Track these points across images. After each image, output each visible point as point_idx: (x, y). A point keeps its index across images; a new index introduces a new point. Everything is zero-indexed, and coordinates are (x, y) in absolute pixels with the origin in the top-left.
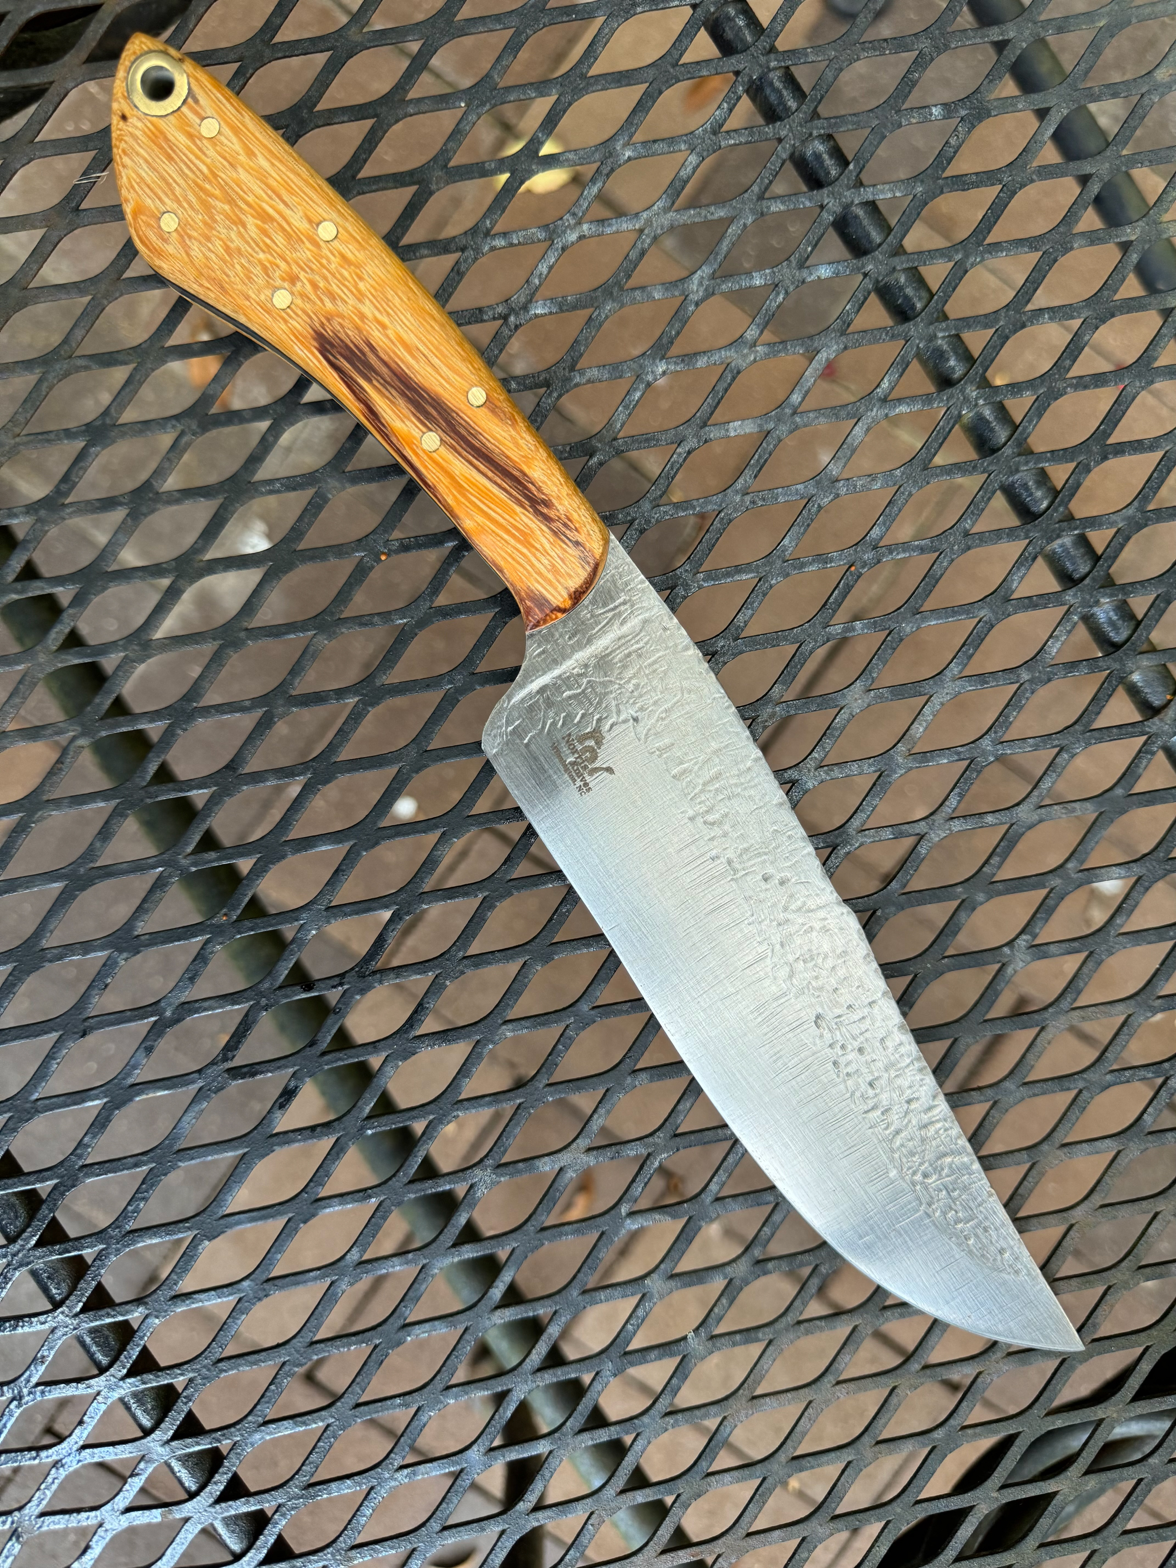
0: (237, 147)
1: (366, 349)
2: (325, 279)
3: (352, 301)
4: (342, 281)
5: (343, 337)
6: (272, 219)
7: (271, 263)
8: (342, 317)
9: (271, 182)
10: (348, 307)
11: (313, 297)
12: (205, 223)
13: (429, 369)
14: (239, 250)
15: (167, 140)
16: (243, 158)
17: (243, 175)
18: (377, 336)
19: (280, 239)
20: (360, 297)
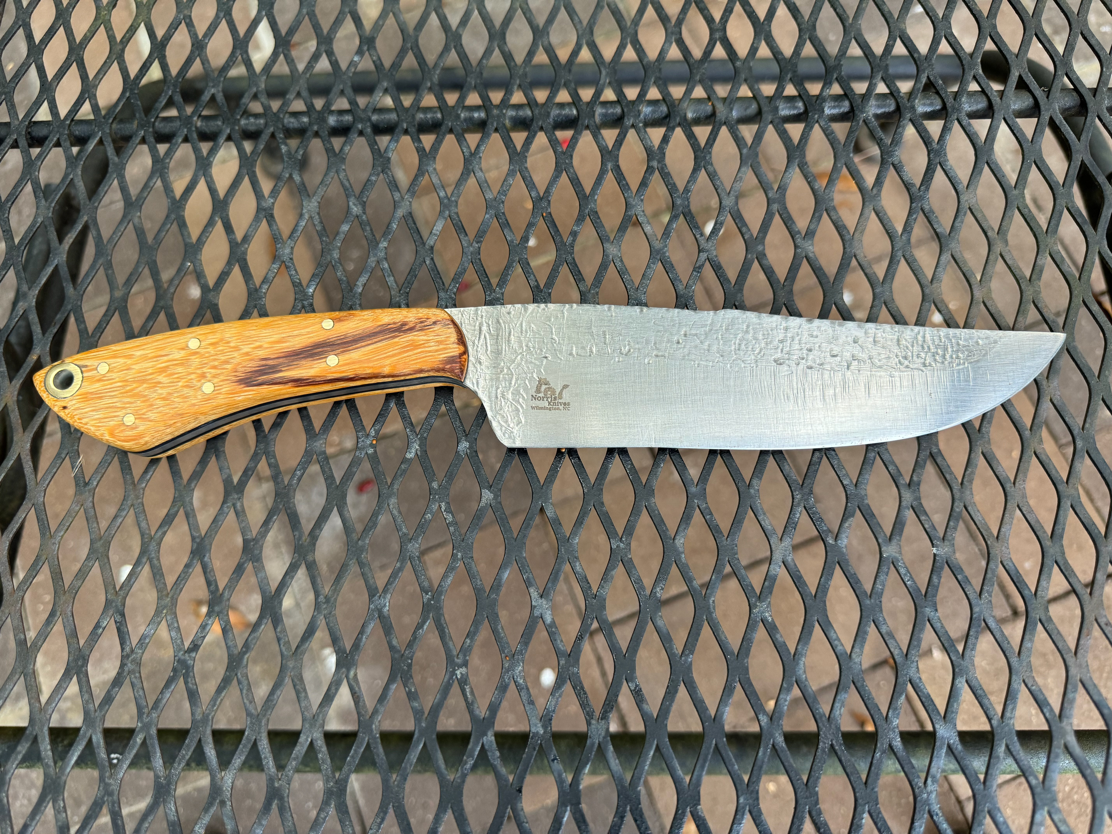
0: (122, 361)
1: (264, 362)
2: (215, 360)
3: (236, 354)
4: (222, 352)
5: (250, 370)
6: (167, 367)
7: (187, 382)
8: (239, 364)
9: (150, 355)
10: (237, 357)
11: (219, 371)
12: (144, 401)
13: (297, 339)
14: (170, 394)
15: (91, 393)
16: (129, 362)
17: (137, 367)
18: (262, 353)
19: (180, 369)
20: (237, 349)
